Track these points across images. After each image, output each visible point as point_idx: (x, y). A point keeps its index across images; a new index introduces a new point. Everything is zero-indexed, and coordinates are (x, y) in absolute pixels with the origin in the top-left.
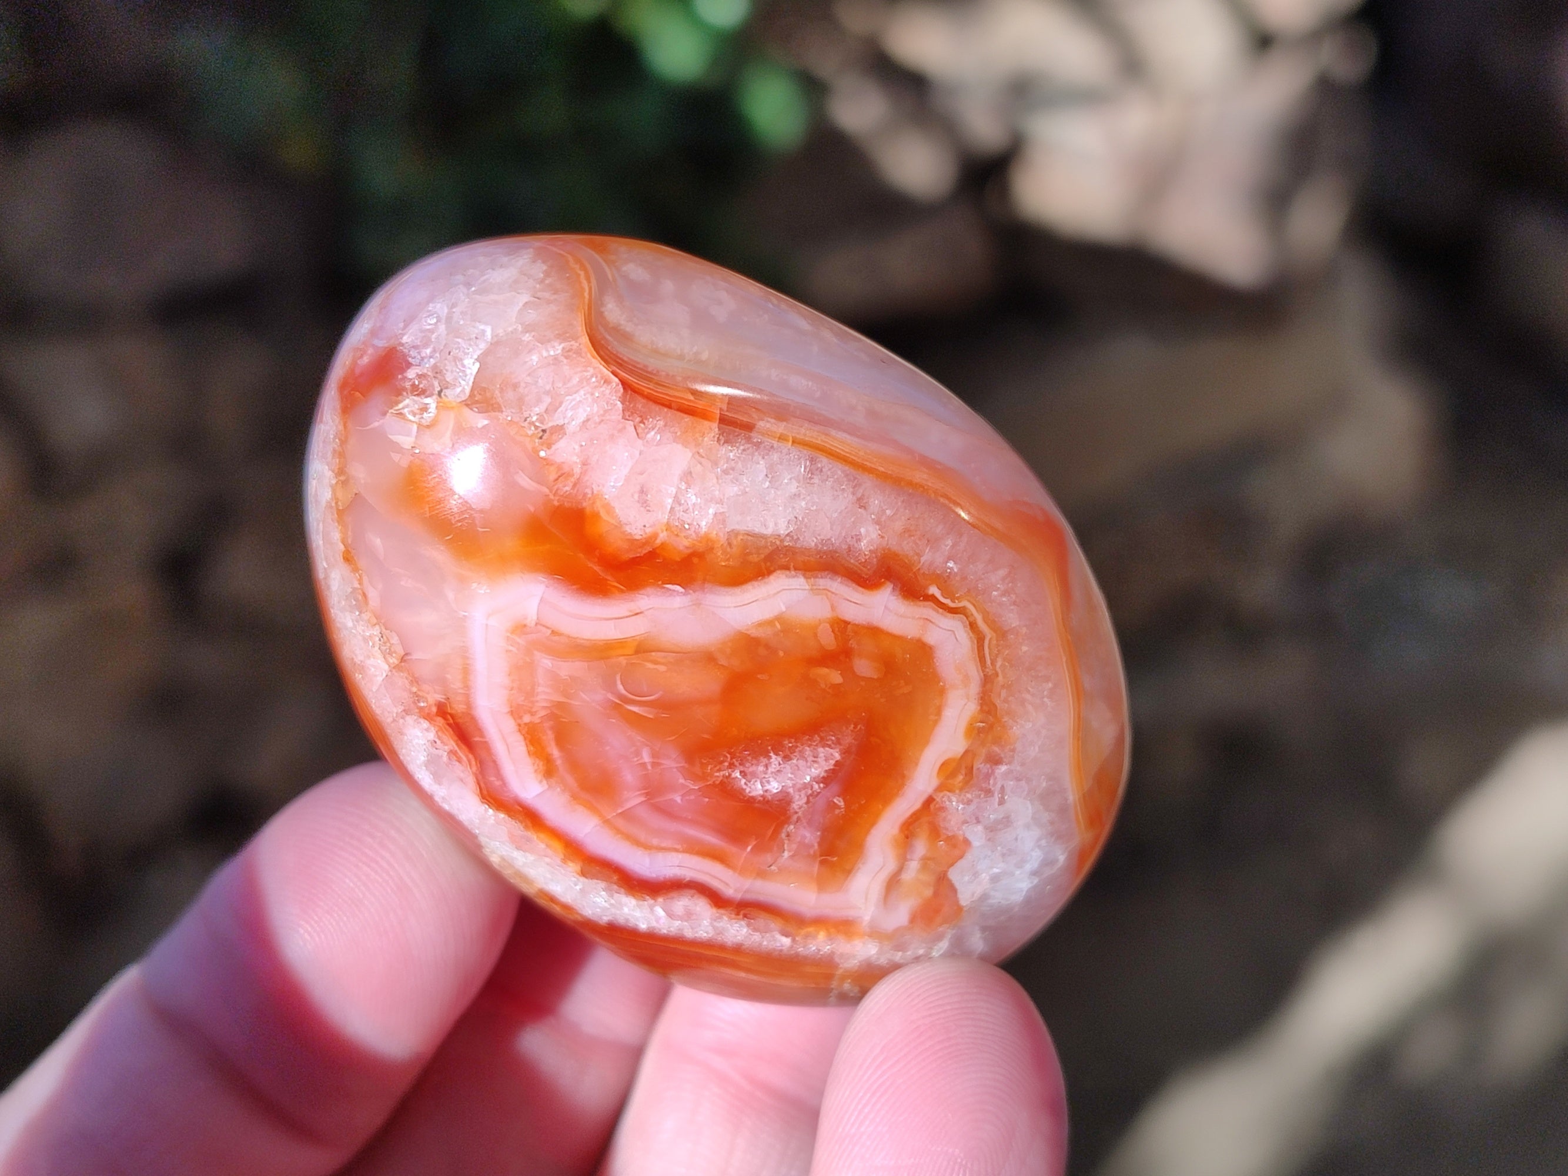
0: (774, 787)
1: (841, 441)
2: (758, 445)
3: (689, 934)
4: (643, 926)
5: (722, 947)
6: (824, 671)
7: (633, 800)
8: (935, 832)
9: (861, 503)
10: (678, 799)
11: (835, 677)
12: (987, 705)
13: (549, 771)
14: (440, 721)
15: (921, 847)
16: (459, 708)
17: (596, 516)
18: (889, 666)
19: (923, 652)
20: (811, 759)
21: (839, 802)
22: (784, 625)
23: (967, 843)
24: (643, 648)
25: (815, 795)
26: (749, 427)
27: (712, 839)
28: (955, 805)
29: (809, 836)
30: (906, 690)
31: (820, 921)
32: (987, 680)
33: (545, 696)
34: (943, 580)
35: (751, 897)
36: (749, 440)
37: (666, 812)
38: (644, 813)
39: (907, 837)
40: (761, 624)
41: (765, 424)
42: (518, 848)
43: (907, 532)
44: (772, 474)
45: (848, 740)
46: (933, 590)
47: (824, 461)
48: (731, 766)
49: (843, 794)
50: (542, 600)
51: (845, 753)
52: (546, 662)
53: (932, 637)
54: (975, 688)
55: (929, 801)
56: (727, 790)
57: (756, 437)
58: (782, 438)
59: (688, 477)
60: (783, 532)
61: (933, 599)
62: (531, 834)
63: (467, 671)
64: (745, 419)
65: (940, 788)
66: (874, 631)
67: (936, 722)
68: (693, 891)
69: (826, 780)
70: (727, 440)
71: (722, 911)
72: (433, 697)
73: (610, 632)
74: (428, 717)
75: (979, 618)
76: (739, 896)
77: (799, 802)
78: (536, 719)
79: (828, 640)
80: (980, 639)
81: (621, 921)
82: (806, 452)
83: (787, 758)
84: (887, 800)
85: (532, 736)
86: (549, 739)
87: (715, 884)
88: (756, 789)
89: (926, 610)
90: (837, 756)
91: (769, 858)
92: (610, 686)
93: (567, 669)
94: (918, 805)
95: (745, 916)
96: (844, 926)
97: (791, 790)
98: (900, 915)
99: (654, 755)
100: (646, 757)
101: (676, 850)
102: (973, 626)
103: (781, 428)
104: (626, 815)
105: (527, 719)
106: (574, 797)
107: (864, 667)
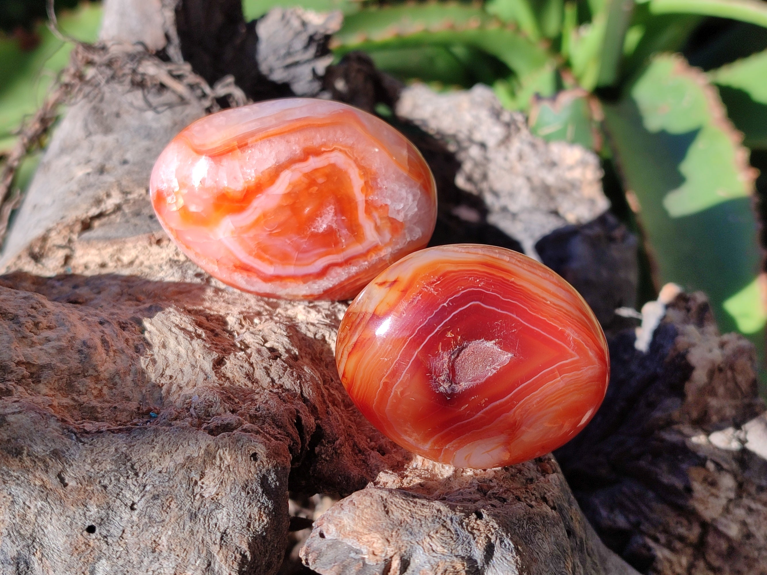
0: (324, 226)
1: (271, 131)
2: (252, 147)
3: (343, 279)
4: (331, 286)
5: (353, 277)
6: (311, 189)
7: (295, 255)
8: (376, 208)
9: (288, 142)
10: (305, 246)
11: (316, 188)
12: (361, 167)
13: (271, 263)
14: (238, 270)
15: (376, 214)
16: (238, 263)
17: (227, 192)
18: (328, 176)
19: (333, 166)
20: (327, 212)
21: (343, 218)
22: (293, 185)
23: (386, 205)
24: (265, 215)
25: (336, 221)
26: (246, 145)
27: (322, 250)
28: (374, 197)
29: (345, 231)
30: (336, 178)
31: (368, 252)
32: (356, 161)
33: (252, 244)
34: (324, 145)
35: (346, 258)
36: (249, 147)
37: (305, 251)
38: (301, 256)
39: (369, 214)
40: (286, 189)
41: (250, 141)
42: (286, 289)
43: (305, 140)
44: (261, 151)
45: (332, 201)
46: (323, 149)
47: (271, 138)
48: (310, 228)
49: (343, 215)
50: (232, 222)
51: (334, 204)
52: (245, 236)
53: (332, 161)
54: (354, 165)
55: (366, 201)
56: (314, 235)
57: (250, 145)
58: (256, 141)
59: (242, 167)
60: (274, 162)
61: (325, 152)
62: (283, 282)
63: (231, 252)
64: (243, 143)
65: (366, 196)
66: (316, 170)
67: (351, 181)
68: (331, 267)
69: (336, 214)
70: (243, 151)
71: (343, 267)
72: (231, 265)
73: (254, 217)
74: (235, 271)
75: (341, 147)
76: (343, 260)
77: (334, 226)
78: (256, 252)
79: (306, 181)
80: (346, 153)
81: (325, 289)
82: (265, 139)
83: (321, 217)
84: (356, 208)
85: (259, 257)
86: (263, 254)
87: (335, 261)
88: (321, 230)
89: (325, 156)
90: (333, 207)
91: (340, 245)
92: (265, 231)
93: (252, 233)
94: (364, 205)
95: (350, 264)
96: (376, 248)
97: (330, 224)
98: (388, 236)
99: (289, 239)
100: (289, 242)
101: (316, 260)
102: (341, 151)
103: (254, 138)
104: (298, 259)
105: (254, 253)
106: (283, 265)
107: (320, 180)
